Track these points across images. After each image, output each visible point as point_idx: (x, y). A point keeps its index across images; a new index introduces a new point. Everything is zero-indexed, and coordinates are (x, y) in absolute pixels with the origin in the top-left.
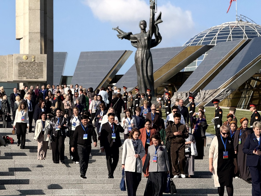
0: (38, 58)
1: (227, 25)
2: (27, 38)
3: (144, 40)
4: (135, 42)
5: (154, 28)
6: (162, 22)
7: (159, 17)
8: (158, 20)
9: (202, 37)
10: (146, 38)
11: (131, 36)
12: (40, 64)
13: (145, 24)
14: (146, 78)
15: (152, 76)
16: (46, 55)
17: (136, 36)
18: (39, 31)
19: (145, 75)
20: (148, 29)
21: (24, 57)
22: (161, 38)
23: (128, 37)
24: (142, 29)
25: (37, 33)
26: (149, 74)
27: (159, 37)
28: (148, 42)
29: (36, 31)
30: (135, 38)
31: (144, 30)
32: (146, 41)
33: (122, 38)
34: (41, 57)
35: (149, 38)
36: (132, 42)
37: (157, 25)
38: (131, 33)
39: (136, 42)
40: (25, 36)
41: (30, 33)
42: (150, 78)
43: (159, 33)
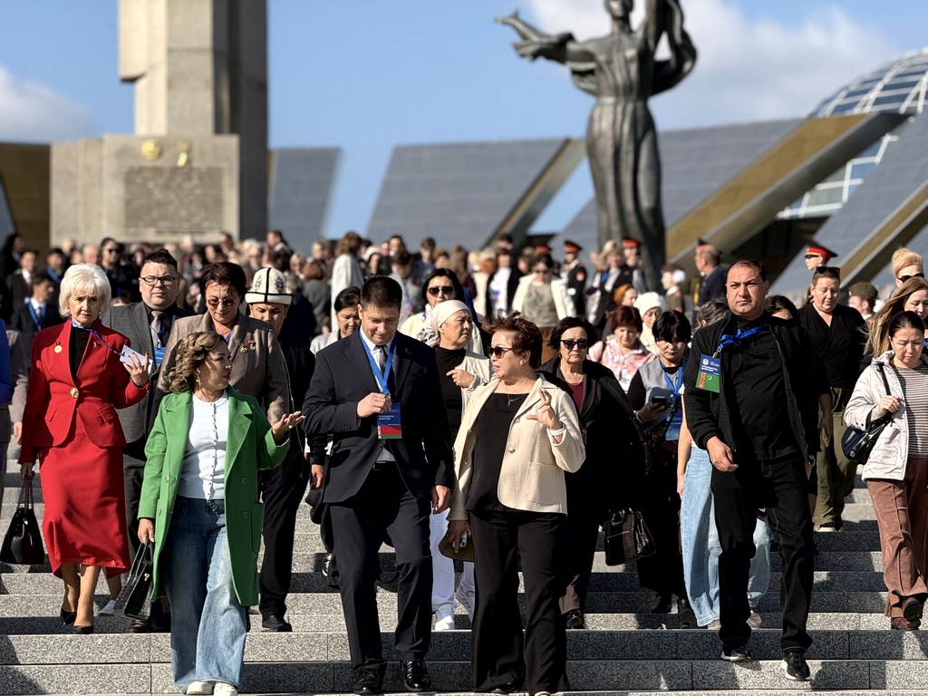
0: (202, 153)
2: (159, 77)
3: (623, 67)
4: (588, 72)
5: (665, 11)
10: (630, 53)
11: (571, 46)
12: (213, 176)
14: (632, 220)
15: (657, 211)
17: (590, 48)
19: (629, 205)
22: (693, 54)
23: (557, 50)
24: (615, 18)
26: (646, 203)
27: (685, 51)
28: (640, 71)
30: (587, 56)
31: (622, 20)
32: (634, 68)
33: (533, 56)
35: (644, 56)
36: (575, 72)
38: (570, 37)
39: (591, 72)
40: (153, 68)
41: (171, 50)
42: (648, 220)
43: (685, 36)
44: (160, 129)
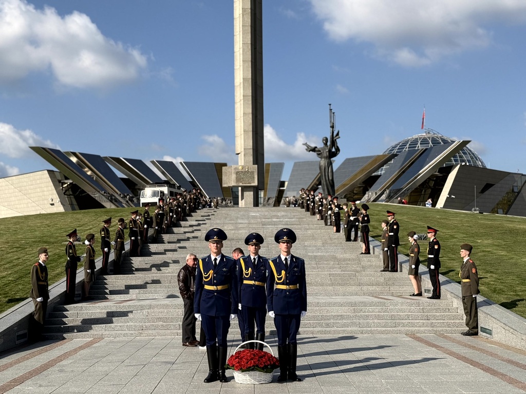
0: (251, 168)
1: (417, 137)
2: (243, 154)
3: (326, 153)
4: (320, 154)
5: (333, 143)
6: (339, 137)
7: (338, 134)
8: (336, 136)
9: (396, 147)
10: (327, 150)
11: (316, 149)
12: (253, 173)
13: (327, 140)
14: (328, 182)
15: (333, 180)
16: (256, 166)
17: (320, 149)
18: (251, 147)
19: (327, 179)
20: (329, 144)
21: (240, 168)
22: (339, 150)
23: (314, 150)
24: (324, 144)
25: (250, 149)
26: (330, 178)
27: (338, 150)
28: (329, 154)
29: (249, 148)
30: (319, 151)
31: (326, 144)
32: (328, 153)
33: (309, 151)
34: (253, 167)
35: (330, 151)
36: (318, 154)
37: (335, 140)
38: (316, 147)
40: (241, 152)
41: (244, 149)
42: (331, 182)
43: (337, 147)
44: (243, 164)
